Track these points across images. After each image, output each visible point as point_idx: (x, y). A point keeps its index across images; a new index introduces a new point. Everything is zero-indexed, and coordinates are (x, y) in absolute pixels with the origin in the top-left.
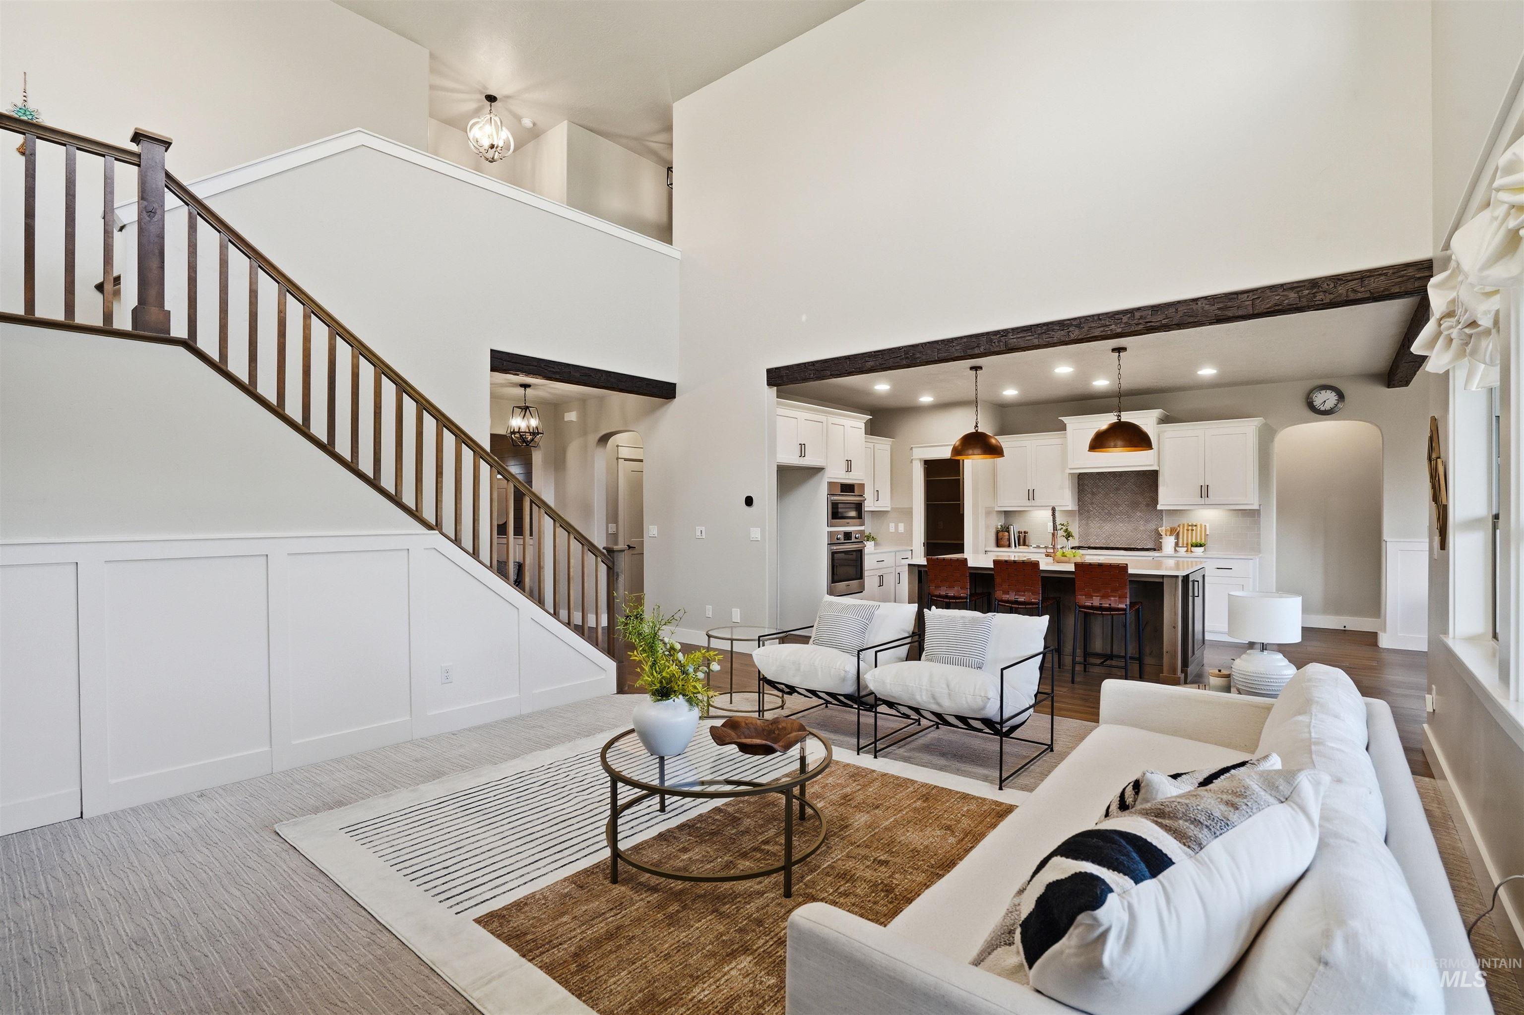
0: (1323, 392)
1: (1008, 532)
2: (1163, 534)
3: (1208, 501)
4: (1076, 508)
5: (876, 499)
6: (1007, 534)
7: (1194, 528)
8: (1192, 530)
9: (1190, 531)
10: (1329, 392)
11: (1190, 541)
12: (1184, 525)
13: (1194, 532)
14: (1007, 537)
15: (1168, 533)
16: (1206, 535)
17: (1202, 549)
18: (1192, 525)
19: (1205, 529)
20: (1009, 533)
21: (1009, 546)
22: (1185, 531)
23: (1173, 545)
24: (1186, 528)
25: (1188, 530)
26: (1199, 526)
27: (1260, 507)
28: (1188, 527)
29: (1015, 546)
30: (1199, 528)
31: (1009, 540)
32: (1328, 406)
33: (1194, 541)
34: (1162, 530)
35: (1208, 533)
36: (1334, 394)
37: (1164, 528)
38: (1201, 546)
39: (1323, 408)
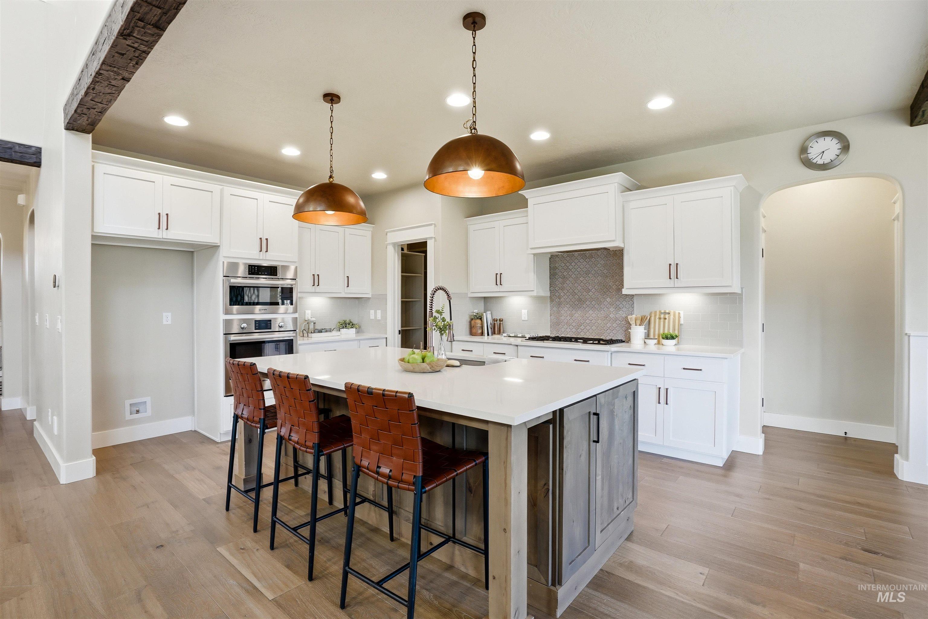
0: (821, 140)
1: (481, 319)
2: (633, 322)
3: (678, 283)
4: (548, 294)
5: (346, 285)
6: (479, 321)
7: (667, 316)
8: (665, 319)
9: (662, 320)
10: (828, 139)
11: (661, 332)
12: (656, 312)
13: (667, 321)
14: (479, 325)
15: (638, 322)
16: (680, 325)
17: (673, 342)
18: (665, 313)
19: (679, 317)
20: (482, 321)
21: (482, 334)
22: (657, 320)
23: (643, 336)
24: (657, 317)
25: (660, 318)
26: (672, 314)
27: (742, 291)
28: (660, 315)
29: (488, 335)
30: (672, 317)
31: (482, 328)
32: (826, 159)
33: (666, 332)
34: (632, 318)
35: (682, 322)
36: (835, 141)
37: (634, 316)
38: (672, 338)
39: (820, 162)
